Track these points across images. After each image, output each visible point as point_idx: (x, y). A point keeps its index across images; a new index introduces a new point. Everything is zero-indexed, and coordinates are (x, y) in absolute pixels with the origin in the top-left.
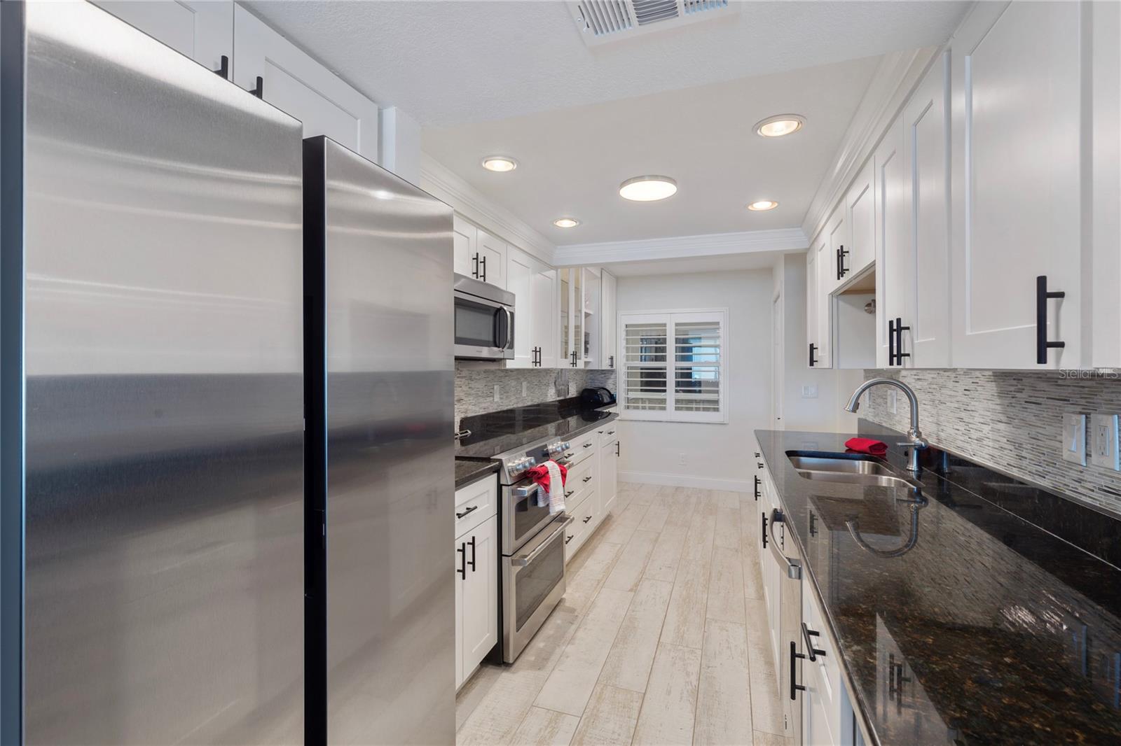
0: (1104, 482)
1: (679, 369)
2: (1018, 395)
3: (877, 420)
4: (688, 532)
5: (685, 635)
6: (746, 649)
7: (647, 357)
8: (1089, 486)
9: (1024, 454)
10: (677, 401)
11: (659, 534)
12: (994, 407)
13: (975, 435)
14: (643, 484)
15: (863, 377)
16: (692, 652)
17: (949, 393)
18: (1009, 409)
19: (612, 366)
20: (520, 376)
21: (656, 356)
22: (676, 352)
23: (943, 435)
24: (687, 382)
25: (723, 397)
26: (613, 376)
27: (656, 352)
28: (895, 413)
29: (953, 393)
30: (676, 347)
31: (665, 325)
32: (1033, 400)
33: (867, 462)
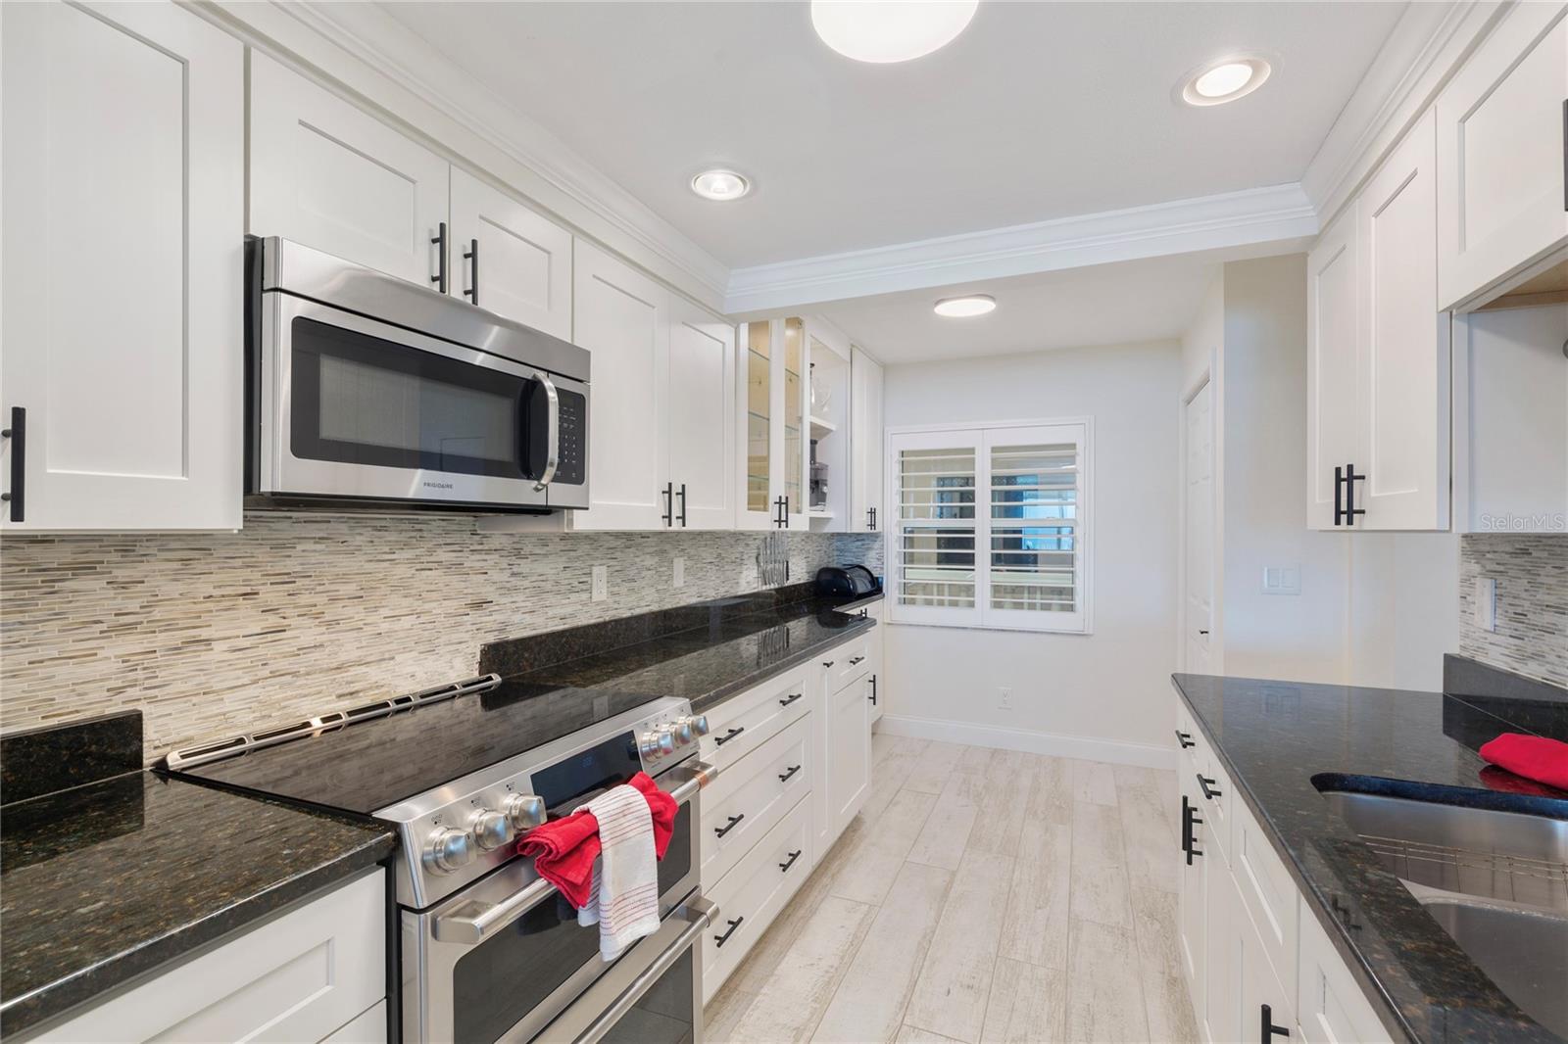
1: (998, 532)
7: (944, 511)
10: (997, 589)
11: (954, 874)
15: (1458, 550)
19: (872, 525)
20: (667, 547)
21: (961, 508)
22: (993, 500)
24: (1012, 553)
25: (1084, 581)
26: (877, 545)
27: (961, 501)
30: (993, 492)
31: (972, 451)
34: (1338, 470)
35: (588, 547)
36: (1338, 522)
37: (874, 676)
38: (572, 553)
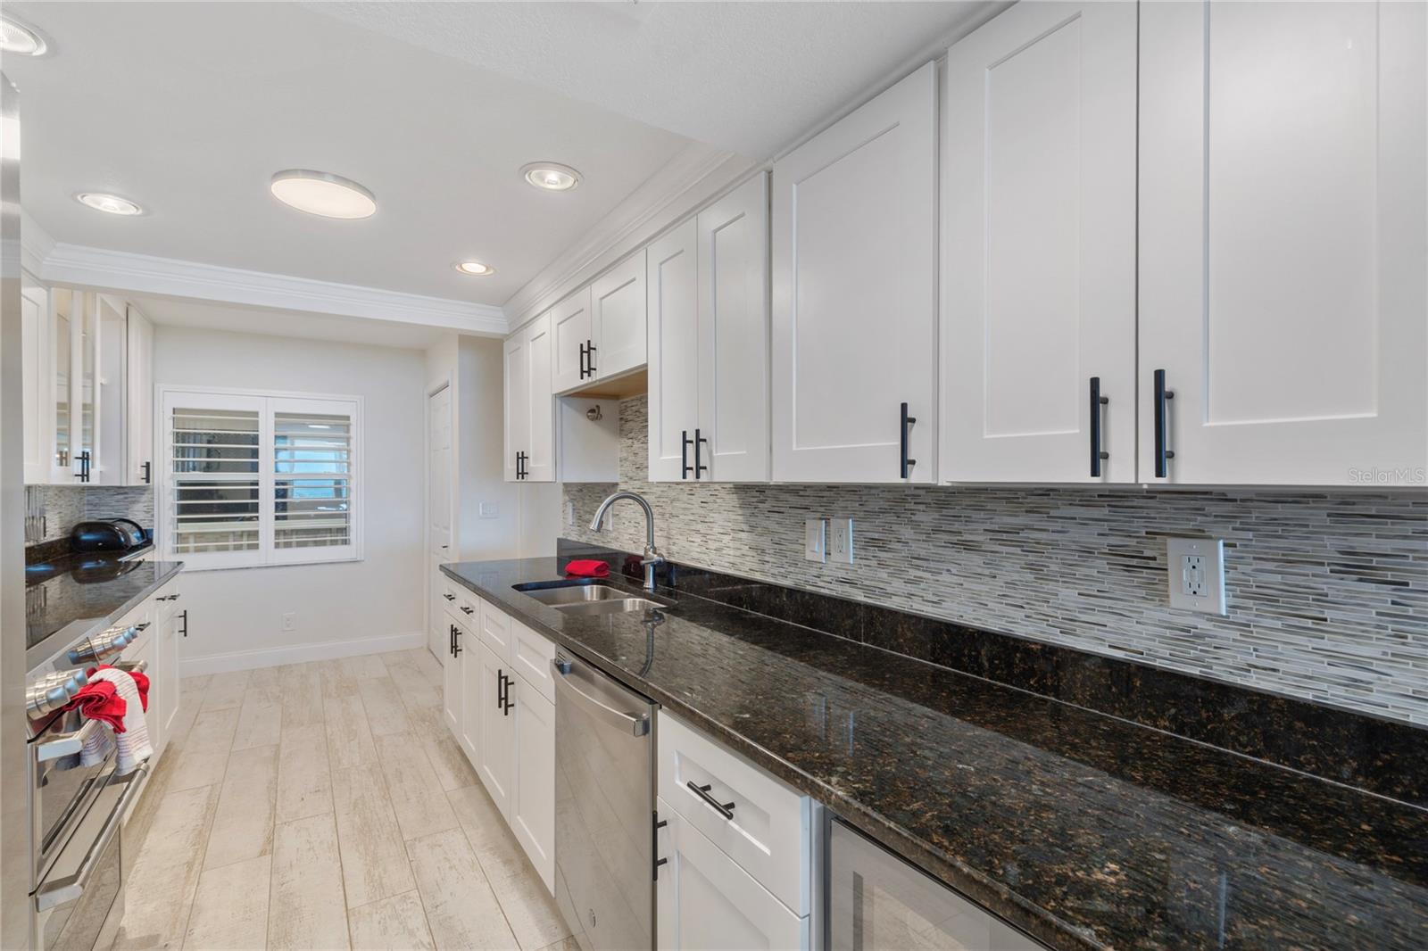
0: (841, 574)
1: (281, 484)
2: (760, 505)
3: (584, 539)
4: (325, 730)
5: (384, 881)
6: (474, 858)
8: (829, 579)
9: (767, 559)
10: (278, 534)
11: (278, 746)
12: (733, 517)
13: (712, 545)
14: (213, 675)
15: (561, 491)
16: (405, 898)
17: (683, 506)
18: (752, 519)
19: (146, 479)
21: (208, 463)
23: (674, 548)
25: (357, 521)
26: (144, 498)
27: (208, 457)
28: (611, 529)
29: (689, 506)
30: (276, 449)
31: (256, 414)
32: (776, 509)
33: (595, 586)
34: (518, 453)
36: (518, 478)
37: (185, 612)
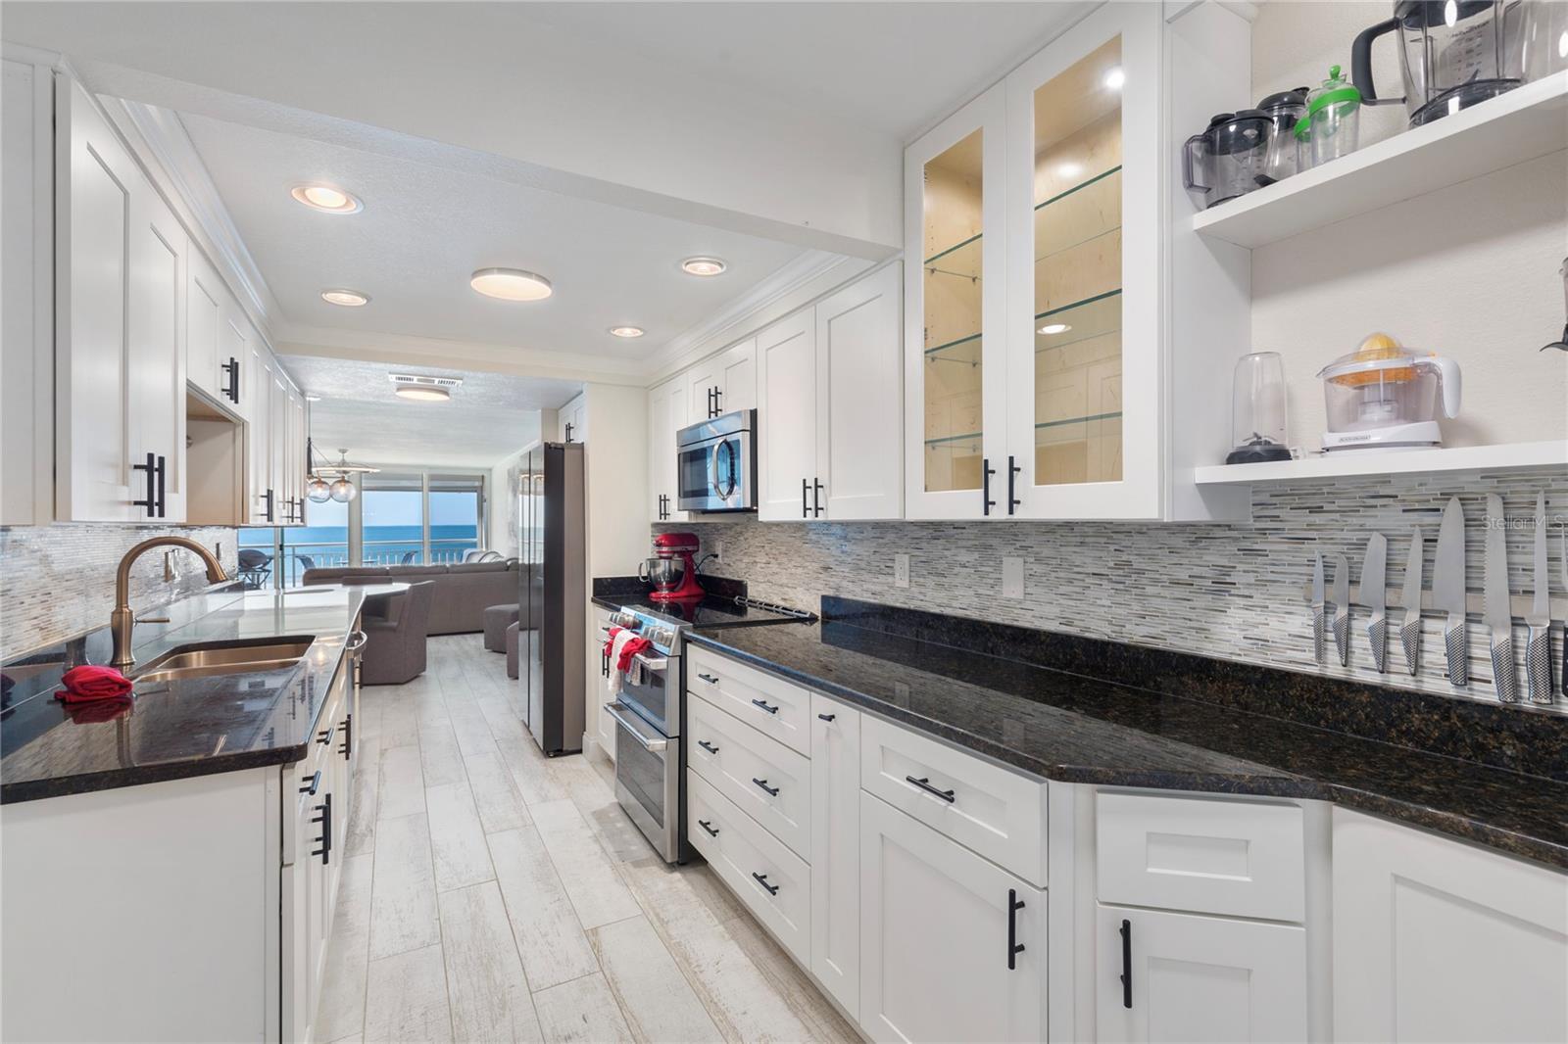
35: (894, 535)
38: (881, 541)
